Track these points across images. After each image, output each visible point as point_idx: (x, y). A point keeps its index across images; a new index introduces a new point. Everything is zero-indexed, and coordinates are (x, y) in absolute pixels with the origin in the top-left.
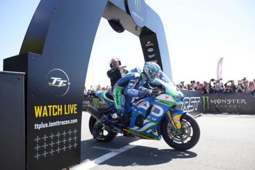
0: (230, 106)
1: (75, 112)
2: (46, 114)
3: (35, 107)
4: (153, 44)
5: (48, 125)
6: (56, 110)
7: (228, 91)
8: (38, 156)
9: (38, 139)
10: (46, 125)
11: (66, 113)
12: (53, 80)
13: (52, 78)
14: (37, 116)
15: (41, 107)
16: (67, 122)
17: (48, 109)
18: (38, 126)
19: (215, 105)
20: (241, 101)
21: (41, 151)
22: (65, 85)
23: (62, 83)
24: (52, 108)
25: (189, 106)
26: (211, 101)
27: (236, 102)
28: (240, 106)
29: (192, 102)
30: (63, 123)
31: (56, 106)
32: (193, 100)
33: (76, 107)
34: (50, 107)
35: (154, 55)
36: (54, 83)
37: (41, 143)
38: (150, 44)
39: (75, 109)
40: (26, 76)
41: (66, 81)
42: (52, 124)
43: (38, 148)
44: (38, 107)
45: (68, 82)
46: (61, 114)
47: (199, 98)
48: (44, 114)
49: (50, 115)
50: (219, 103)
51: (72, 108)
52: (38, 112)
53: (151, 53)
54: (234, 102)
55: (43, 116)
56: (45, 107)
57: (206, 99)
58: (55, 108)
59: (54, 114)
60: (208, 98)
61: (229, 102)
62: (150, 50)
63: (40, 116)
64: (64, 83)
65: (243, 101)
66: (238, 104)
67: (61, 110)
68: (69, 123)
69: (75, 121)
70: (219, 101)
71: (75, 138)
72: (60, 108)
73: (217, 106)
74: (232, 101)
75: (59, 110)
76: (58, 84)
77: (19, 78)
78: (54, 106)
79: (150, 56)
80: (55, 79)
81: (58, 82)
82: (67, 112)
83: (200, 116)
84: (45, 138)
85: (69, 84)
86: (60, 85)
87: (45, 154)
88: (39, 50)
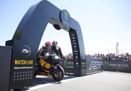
0: (120, 68)
1: (32, 64)
3: (15, 60)
4: (74, 35)
6: (24, 62)
8: (14, 80)
9: (15, 73)
10: (19, 68)
11: (28, 64)
12: (23, 50)
13: (23, 49)
14: (15, 64)
15: (18, 60)
16: (28, 68)
17: (20, 61)
18: (16, 68)
19: (112, 67)
20: (126, 66)
21: (16, 78)
22: (28, 52)
23: (27, 51)
24: (22, 61)
25: (95, 66)
26: (110, 64)
27: (123, 66)
28: (125, 68)
29: (97, 64)
30: (26, 68)
31: (24, 61)
32: (98, 63)
33: (33, 62)
34: (21, 61)
36: (24, 51)
37: (16, 75)
39: (32, 62)
40: (13, 48)
41: (29, 51)
42: (21, 68)
43: (15, 76)
45: (30, 51)
46: (26, 64)
47: (102, 62)
48: (18, 63)
49: (21, 64)
52: (16, 62)
55: (18, 64)
56: (19, 61)
57: (107, 63)
59: (23, 64)
60: (108, 63)
61: (119, 66)
62: (74, 38)
63: (17, 64)
64: (28, 51)
67: (26, 62)
69: (32, 67)
70: (114, 65)
71: (31, 75)
73: (113, 67)
74: (121, 65)
75: (25, 62)
77: (10, 49)
78: (23, 61)
79: (74, 41)
80: (24, 50)
81: (25, 51)
82: (28, 63)
83: (102, 72)
84: (18, 73)
85: (30, 52)
86: (26, 52)
87: (18, 79)
88: (19, 38)
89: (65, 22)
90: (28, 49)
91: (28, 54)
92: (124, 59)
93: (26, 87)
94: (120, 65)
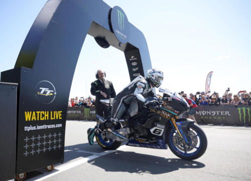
0: (215, 118)
1: (60, 118)
2: (35, 118)
3: (26, 112)
4: (136, 59)
5: (36, 128)
6: (43, 116)
7: (213, 103)
8: (26, 153)
9: (27, 139)
10: (34, 128)
11: (52, 119)
12: (41, 90)
13: (41, 88)
14: (27, 120)
15: (31, 112)
16: (53, 126)
17: (36, 114)
18: (27, 129)
19: (200, 117)
20: (225, 113)
21: (30, 149)
22: (51, 94)
23: (49, 93)
24: (40, 114)
26: (197, 112)
27: (220, 113)
28: (224, 118)
30: (49, 127)
31: (43, 112)
33: (61, 113)
34: (38, 112)
35: (137, 69)
36: (42, 92)
37: (30, 142)
38: (133, 58)
39: (60, 115)
40: (19, 86)
41: (53, 91)
42: (39, 128)
43: (27, 146)
44: (28, 112)
46: (48, 119)
48: (33, 118)
49: (38, 119)
50: (204, 114)
51: (58, 115)
52: (28, 116)
53: (135, 67)
54: (218, 114)
55: (32, 120)
56: (34, 113)
58: (42, 113)
59: (41, 119)
61: (213, 114)
62: (134, 64)
63: (29, 120)
64: (51, 92)
65: (227, 113)
66: (222, 116)
67: (48, 115)
68: (54, 127)
69: (60, 125)
71: (60, 140)
72: (47, 114)
73: (202, 118)
74: (217, 113)
75: (46, 115)
76: (46, 93)
77: (13, 88)
78: (41, 112)
79: (134, 70)
80: (43, 89)
81: (46, 91)
82: (53, 117)
84: (33, 138)
85: (55, 93)
86: (47, 94)
87: (33, 152)
88: (30, 65)
89: (120, 31)
90: (51, 88)
91: (50, 97)
92: (221, 102)
93: (49, 167)
94: (215, 113)
